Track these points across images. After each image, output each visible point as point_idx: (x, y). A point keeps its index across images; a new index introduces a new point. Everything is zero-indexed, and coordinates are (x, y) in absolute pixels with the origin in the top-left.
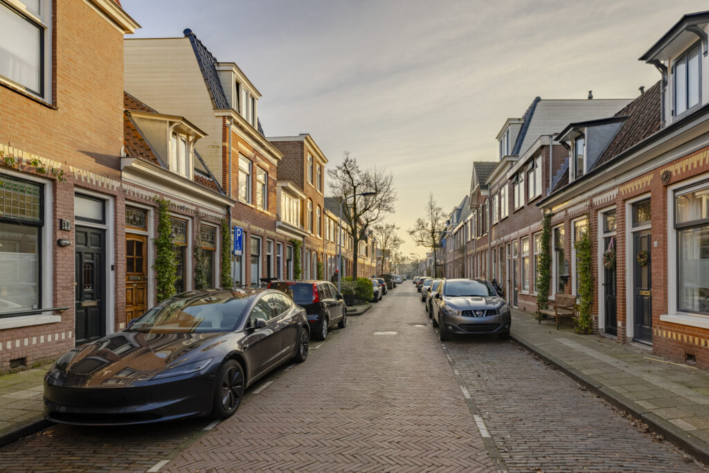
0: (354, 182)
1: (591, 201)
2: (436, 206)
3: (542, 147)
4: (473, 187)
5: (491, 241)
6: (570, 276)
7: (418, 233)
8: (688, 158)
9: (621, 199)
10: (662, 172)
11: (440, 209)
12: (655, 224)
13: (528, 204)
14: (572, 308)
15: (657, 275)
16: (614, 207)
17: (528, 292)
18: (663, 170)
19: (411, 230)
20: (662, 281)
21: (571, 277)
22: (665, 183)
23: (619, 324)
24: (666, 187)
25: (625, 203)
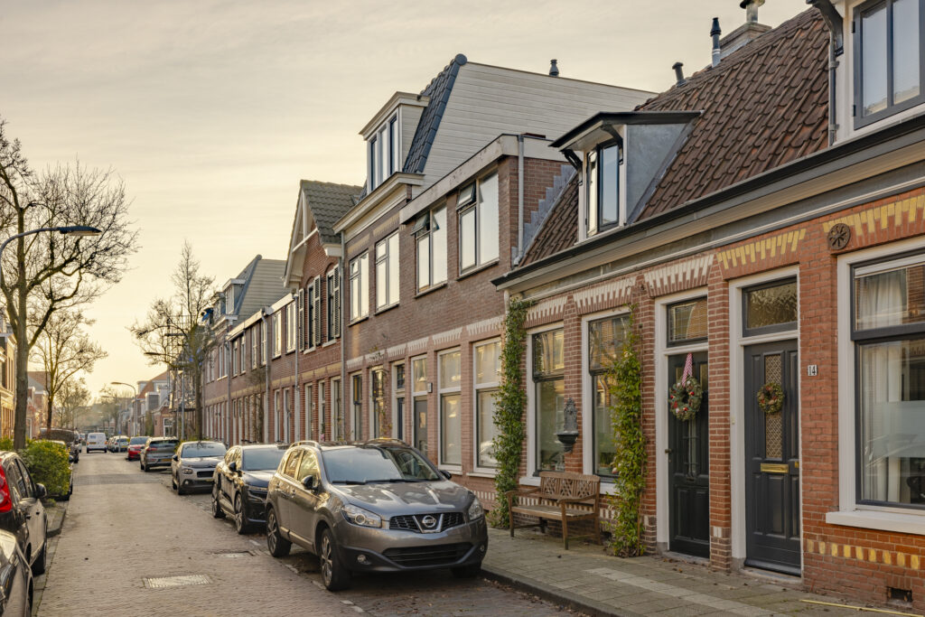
0: (19, 198)
1: (640, 278)
2: (199, 275)
3: (503, 158)
4: (297, 236)
5: (347, 357)
6: (578, 435)
7: (154, 336)
8: (895, 202)
9: (722, 277)
10: (828, 226)
11: (209, 282)
12: (811, 329)
13: (460, 280)
14: (592, 501)
15: (815, 432)
16: (704, 292)
17: (460, 468)
18: (832, 224)
19: (141, 326)
20: (830, 444)
21: (581, 437)
22: (836, 248)
23: (717, 532)
24: (835, 256)
25: (727, 286)
